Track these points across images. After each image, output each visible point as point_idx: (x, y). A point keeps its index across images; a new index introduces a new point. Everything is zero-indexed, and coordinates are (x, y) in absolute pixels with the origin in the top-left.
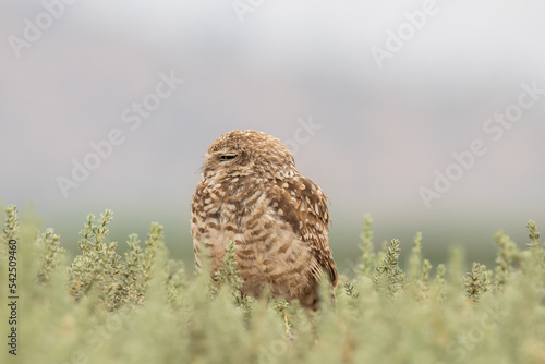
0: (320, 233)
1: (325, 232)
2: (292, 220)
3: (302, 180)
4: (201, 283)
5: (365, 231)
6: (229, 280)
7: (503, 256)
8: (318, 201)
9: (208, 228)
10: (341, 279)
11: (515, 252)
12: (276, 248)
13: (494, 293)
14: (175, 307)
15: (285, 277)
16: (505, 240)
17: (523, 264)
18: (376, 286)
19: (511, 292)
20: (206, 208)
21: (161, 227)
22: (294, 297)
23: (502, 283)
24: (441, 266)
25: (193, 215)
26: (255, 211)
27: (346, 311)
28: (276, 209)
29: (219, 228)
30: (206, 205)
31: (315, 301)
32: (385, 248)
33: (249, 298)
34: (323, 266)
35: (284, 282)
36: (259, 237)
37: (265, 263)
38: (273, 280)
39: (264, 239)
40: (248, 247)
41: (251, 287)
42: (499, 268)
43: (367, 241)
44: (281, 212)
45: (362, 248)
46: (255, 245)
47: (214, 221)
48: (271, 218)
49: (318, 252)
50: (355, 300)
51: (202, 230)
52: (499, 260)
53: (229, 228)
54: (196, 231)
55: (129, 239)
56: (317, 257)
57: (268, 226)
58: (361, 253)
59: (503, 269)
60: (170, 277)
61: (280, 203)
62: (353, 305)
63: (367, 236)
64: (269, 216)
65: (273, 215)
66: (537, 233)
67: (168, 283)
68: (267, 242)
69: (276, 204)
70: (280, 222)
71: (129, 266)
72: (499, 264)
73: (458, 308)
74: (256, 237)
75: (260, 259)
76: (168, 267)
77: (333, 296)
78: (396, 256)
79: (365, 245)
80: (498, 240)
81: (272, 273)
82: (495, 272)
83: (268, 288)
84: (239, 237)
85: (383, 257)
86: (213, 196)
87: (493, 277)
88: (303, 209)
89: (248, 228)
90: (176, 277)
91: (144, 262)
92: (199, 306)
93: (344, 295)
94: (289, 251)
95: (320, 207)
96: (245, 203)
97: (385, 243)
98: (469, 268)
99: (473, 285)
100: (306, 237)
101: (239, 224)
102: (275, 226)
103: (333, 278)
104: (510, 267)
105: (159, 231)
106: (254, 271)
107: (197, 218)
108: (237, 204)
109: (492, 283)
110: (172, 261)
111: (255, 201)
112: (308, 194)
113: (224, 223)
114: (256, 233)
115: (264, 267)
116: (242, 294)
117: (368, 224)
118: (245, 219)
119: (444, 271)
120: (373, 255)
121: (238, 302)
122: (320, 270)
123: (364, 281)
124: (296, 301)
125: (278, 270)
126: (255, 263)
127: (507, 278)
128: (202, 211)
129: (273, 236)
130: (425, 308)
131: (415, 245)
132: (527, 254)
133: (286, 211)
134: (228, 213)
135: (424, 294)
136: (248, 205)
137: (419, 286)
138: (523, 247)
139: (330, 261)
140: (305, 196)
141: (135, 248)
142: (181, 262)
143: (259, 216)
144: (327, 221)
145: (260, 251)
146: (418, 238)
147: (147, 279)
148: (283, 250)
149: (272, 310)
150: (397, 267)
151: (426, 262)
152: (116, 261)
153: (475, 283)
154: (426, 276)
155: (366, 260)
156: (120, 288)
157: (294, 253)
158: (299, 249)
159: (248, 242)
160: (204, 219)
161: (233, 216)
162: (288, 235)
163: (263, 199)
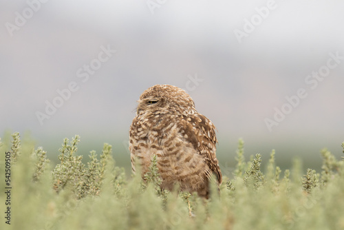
0: (211, 149)
1: (214, 149)
2: (193, 141)
3: (199, 116)
4: (135, 182)
5: (239, 148)
6: (153, 179)
7: (327, 164)
8: (210, 129)
9: (140, 147)
10: (224, 178)
11: (334, 162)
12: (183, 159)
13: (321, 188)
14: (119, 197)
15: (189, 177)
16: (328, 154)
17: (339, 169)
18: (246, 183)
19: (331, 187)
20: (138, 134)
21: (110, 146)
22: (195, 190)
23: (326, 181)
24: (287, 171)
25: (131, 138)
26: (170, 136)
27: (227, 199)
28: (183, 134)
29: (147, 146)
30: (139, 132)
31: (208, 193)
32: (252, 159)
33: (166, 191)
34: (213, 170)
35: (188, 180)
36: (173, 152)
37: (176, 168)
38: (181, 179)
39: (175, 153)
40: (166, 159)
42: (324, 172)
43: (241, 155)
44: (186, 136)
45: (237, 159)
46: (170, 157)
47: (144, 142)
48: (180, 140)
49: (210, 161)
50: (233, 192)
51: (136, 148)
52: (324, 167)
53: (154, 147)
54: (132, 148)
55: (90, 154)
56: (209, 165)
57: (178, 145)
58: (237, 162)
59: (327, 173)
60: (116, 178)
61: (185, 130)
62: (231, 195)
63: (241, 152)
64: (178, 139)
65: (181, 138)
67: (114, 182)
68: (178, 155)
69: (183, 131)
70: (186, 143)
71: (90, 171)
72: (324, 170)
73: (298, 197)
74: (171, 152)
75: (173, 166)
76: (115, 171)
77: (219, 189)
78: (259, 165)
79: (239, 158)
80: (323, 154)
81: (181, 175)
82: (321, 175)
83: (178, 185)
84: (160, 152)
85: (251, 165)
86: (144, 126)
87: (320, 177)
88: (200, 135)
89: (166, 146)
90: (120, 177)
91: (100, 168)
92: (134, 196)
93: (226, 190)
94: (191, 161)
95: (211, 133)
96: (163, 130)
97: (252, 156)
98: (305, 172)
99: (307, 183)
100: (202, 152)
101: (160, 144)
102: (183, 146)
103: (219, 179)
104: (331, 172)
105: (109, 149)
106: (169, 174)
107: (133, 140)
108: (158, 131)
109: (320, 182)
110: (117, 168)
111: (170, 129)
112: (203, 124)
113: (150, 143)
114: (171, 149)
115: (176, 171)
116: (161, 188)
117: (241, 144)
118: (164, 141)
119: (289, 174)
120: (244, 163)
121: (159, 193)
122: (211, 173)
123: (238, 180)
124: (196, 193)
125: (185, 173)
126: (170, 169)
127: (329, 178)
128: (136, 136)
129: (181, 151)
130: (277, 197)
131: (271, 158)
132: (341, 163)
133: (190, 136)
134: (153, 137)
135: (276, 189)
136: (166, 132)
137: (273, 183)
138: (339, 159)
139: (217, 168)
140: (201, 126)
141: (94, 160)
142: (123, 168)
143: (172, 138)
144: (215, 142)
145: (173, 161)
146: (273, 153)
147: (102, 179)
148: (187, 160)
149: (180, 199)
150: (259, 172)
151: (278, 168)
152: (82, 168)
153: (309, 182)
154: (278, 177)
155: (240, 167)
156: (85, 185)
157: (194, 162)
158: (198, 160)
159: (165, 155)
160: (137, 140)
161: (156, 139)
162: (190, 151)
163: (175, 128)
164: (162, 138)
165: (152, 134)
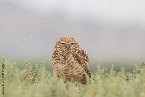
0: (86, 64)
1: (88, 64)
2: (79, 61)
3: (82, 50)
4: (55, 77)
5: (98, 63)
6: (62, 77)
7: (136, 70)
8: (86, 56)
9: (56, 63)
10: (92, 76)
11: (139, 69)
12: (74, 68)
13: (133, 80)
14: (48, 84)
15: (77, 76)
16: (136, 66)
17: (141, 72)
18: (101, 78)
19: (137, 80)
21: (44, 62)
22: (80, 81)
23: (135, 77)
24: (119, 73)
25: (53, 59)
26: (69, 59)
27: (93, 85)
28: (75, 58)
29: (59, 63)
30: (56, 56)
32: (104, 68)
33: (67, 81)
34: (87, 73)
35: (77, 77)
36: (70, 65)
37: (72, 72)
38: (74, 77)
39: (71, 66)
40: (67, 68)
42: (134, 73)
43: (99, 66)
44: (76, 59)
45: (98, 68)
46: (69, 67)
47: (58, 61)
48: (73, 60)
49: (86, 69)
50: (96, 82)
51: (55, 63)
52: (134, 71)
53: (62, 63)
55: (35, 66)
56: (85, 70)
57: (72, 62)
59: (135, 74)
60: (47, 76)
61: (75, 56)
62: (95, 83)
63: (99, 65)
65: (74, 60)
66: (144, 64)
67: (46, 77)
68: (72, 67)
70: (76, 61)
71: (36, 73)
72: (134, 72)
73: (123, 84)
74: (69, 65)
75: (70, 71)
76: (46, 73)
77: (90, 81)
78: (107, 70)
79: (98, 67)
80: (134, 66)
81: (73, 75)
82: (133, 75)
83: (72, 79)
84: (65, 65)
85: (103, 70)
86: (59, 54)
87: (133, 76)
88: (82, 58)
89: (67, 63)
90: (48, 76)
91: (40, 72)
92: (54, 83)
93: (93, 81)
94: (78, 69)
95: (86, 57)
96: (67, 56)
97: (104, 67)
98: (126, 73)
99: (127, 78)
100: (82, 65)
101: (65, 62)
102: (74, 63)
103: (90, 77)
104: (137, 73)
105: (44, 63)
106: (69, 74)
109: (132, 77)
110: (47, 72)
111: (69, 56)
112: (83, 54)
113: (61, 61)
114: (69, 64)
115: (71, 73)
116: (66, 80)
117: (99, 62)
118: (67, 61)
119: (119, 74)
120: (100, 70)
121: (65, 82)
122: (86, 74)
123: (98, 77)
124: (80, 82)
125: (75, 74)
126: (69, 72)
128: (55, 58)
129: (74, 65)
130: (114, 84)
131: (112, 67)
132: (142, 70)
133: (77, 58)
134: (62, 59)
135: (114, 80)
136: (67, 57)
137: (113, 78)
138: (141, 68)
139: (89, 72)
141: (37, 68)
142: (49, 72)
143: (70, 60)
144: (88, 61)
145: (70, 69)
146: (113, 65)
147: (41, 76)
148: (76, 69)
149: (74, 85)
150: (107, 73)
151: (115, 72)
152: (32, 72)
153: (128, 77)
154: (115, 76)
155: (99, 71)
156: (33, 79)
157: (79, 69)
158: (81, 68)
159: (67, 67)
160: (55, 60)
161: (63, 60)
162: (78, 65)
163: (72, 56)
164: (66, 59)
165: (62, 58)
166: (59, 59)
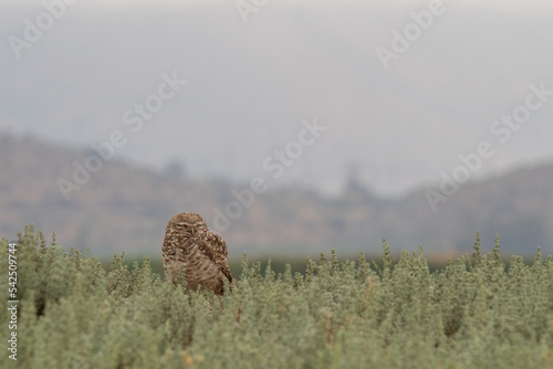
0: (223, 259)
1: (225, 259)
2: (210, 255)
3: (214, 235)
4: (167, 285)
5: (244, 258)
6: (181, 282)
7: (310, 268)
8: (222, 244)
9: (170, 260)
10: (234, 280)
11: (315, 266)
12: (202, 268)
13: (305, 286)
15: (207, 281)
16: (310, 261)
17: (319, 272)
18: (250, 284)
19: (313, 285)
21: (149, 258)
22: (212, 290)
23: (309, 281)
24: (280, 274)
25: (163, 253)
26: (192, 252)
27: (237, 296)
28: (202, 250)
29: (175, 260)
30: (169, 249)
31: (222, 291)
32: (254, 266)
33: (190, 291)
34: (225, 274)
35: (206, 284)
36: (194, 263)
37: (197, 275)
38: (201, 283)
39: (196, 264)
40: (189, 269)
41: (192, 286)
43: (245, 263)
44: (204, 251)
45: (243, 267)
46: (192, 267)
47: (173, 256)
48: (200, 255)
49: (223, 268)
50: (241, 290)
51: (167, 261)
52: (307, 271)
53: (180, 260)
54: (164, 261)
56: (222, 271)
57: (198, 258)
58: (242, 269)
59: (309, 275)
60: (153, 281)
61: (203, 247)
62: (240, 293)
63: (245, 261)
64: (198, 254)
65: (200, 253)
66: (324, 257)
67: (152, 284)
68: (198, 266)
69: (201, 248)
70: (204, 256)
71: (134, 276)
72: (307, 273)
73: (289, 294)
75: (195, 273)
76: (152, 277)
78: (259, 270)
79: (244, 265)
80: (307, 261)
81: (201, 280)
82: (305, 276)
83: (200, 286)
84: (185, 264)
85: (253, 270)
87: (304, 278)
88: (214, 249)
89: (189, 260)
90: (156, 281)
91: (141, 275)
93: (235, 289)
94: (209, 269)
95: (223, 247)
97: (254, 264)
98: (293, 274)
99: (295, 282)
100: (216, 262)
101: (185, 258)
102: (201, 258)
103: (230, 280)
104: (313, 274)
105: (148, 260)
106: (192, 279)
107: (165, 255)
108: (184, 249)
109: (304, 281)
110: (154, 274)
111: (192, 248)
112: (217, 242)
113: (177, 257)
115: (197, 277)
117: (245, 255)
118: (188, 256)
119: (281, 276)
120: (248, 269)
121: (185, 293)
122: (224, 276)
123: (245, 282)
125: (204, 278)
126: (192, 275)
127: (311, 279)
128: (167, 251)
129: (201, 263)
131: (268, 264)
132: (320, 267)
133: (206, 251)
134: (179, 253)
136: (189, 249)
137: (270, 283)
138: (319, 264)
139: (229, 272)
140: (215, 243)
142: (158, 274)
143: (194, 254)
144: (226, 253)
145: (195, 270)
146: (270, 262)
148: (205, 269)
149: (201, 296)
151: (273, 272)
152: (128, 274)
154: (273, 279)
155: (245, 272)
157: (211, 270)
158: (213, 268)
159: (189, 266)
160: (168, 255)
161: (182, 254)
162: (208, 261)
163: (196, 246)
164: (187, 254)
165: (179, 251)
166: (174, 254)
